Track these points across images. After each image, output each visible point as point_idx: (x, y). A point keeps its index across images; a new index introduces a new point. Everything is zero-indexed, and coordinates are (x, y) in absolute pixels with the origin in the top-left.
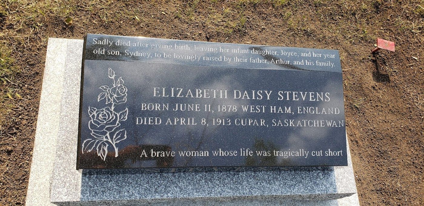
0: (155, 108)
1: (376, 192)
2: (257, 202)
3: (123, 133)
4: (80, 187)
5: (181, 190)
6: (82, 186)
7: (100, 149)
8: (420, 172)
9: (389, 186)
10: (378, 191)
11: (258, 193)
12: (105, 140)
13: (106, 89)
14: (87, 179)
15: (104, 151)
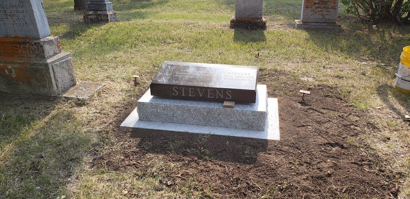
6: (151, 99)
12: (162, 78)
15: (160, 80)
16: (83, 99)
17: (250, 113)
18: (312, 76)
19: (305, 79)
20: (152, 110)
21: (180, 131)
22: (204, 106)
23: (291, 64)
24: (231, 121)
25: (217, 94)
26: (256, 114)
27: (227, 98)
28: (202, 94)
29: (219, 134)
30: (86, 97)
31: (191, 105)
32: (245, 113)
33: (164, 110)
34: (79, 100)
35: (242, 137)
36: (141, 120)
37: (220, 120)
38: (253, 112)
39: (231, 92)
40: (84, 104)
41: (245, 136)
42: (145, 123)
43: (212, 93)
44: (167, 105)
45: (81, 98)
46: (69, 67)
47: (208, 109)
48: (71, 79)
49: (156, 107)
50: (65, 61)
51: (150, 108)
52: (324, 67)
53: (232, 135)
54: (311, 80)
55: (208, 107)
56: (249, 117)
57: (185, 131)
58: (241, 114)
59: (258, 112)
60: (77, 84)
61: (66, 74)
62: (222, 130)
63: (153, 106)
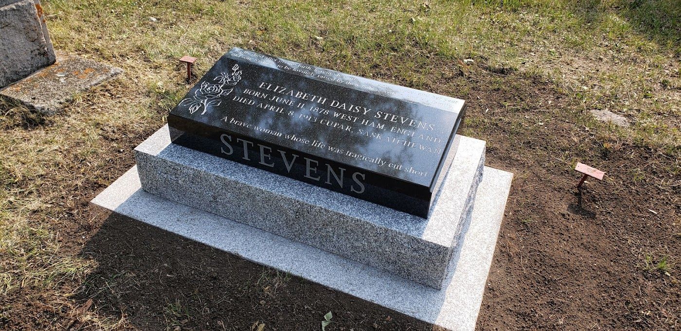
0: (255, 94)
1: (516, 315)
2: (334, 257)
3: (219, 102)
4: (163, 149)
5: (247, 177)
6: (165, 149)
7: (193, 106)
8: (611, 325)
9: (542, 317)
10: (520, 315)
11: (323, 205)
12: (201, 102)
13: (225, 75)
14: (172, 147)
15: (196, 108)
16: (43, 109)
17: (405, 240)
18: (625, 110)
19: (605, 116)
20: (165, 176)
21: (220, 247)
22: (291, 195)
23: (581, 63)
24: (353, 247)
25: (329, 176)
26: (423, 247)
27: (352, 189)
28: (291, 165)
29: (314, 280)
30: (52, 104)
31: (258, 186)
32: (392, 239)
33: (193, 183)
34: (32, 109)
35: (371, 304)
36: (145, 191)
37: (327, 238)
38: (414, 239)
39: (363, 176)
40: (42, 122)
41: (380, 303)
42: (152, 204)
43: (315, 169)
44: (199, 172)
45: (38, 105)
46: (26, 24)
47: (299, 206)
48: (37, 52)
49: (175, 170)
50: (14, 10)
51: (161, 172)
52: (664, 85)
53: (346, 291)
54: (618, 119)
55: (300, 200)
56: (403, 252)
57: (233, 252)
58: (382, 238)
59: (427, 244)
60: (56, 63)
61: (20, 41)
62: (328, 263)
63: (167, 168)
